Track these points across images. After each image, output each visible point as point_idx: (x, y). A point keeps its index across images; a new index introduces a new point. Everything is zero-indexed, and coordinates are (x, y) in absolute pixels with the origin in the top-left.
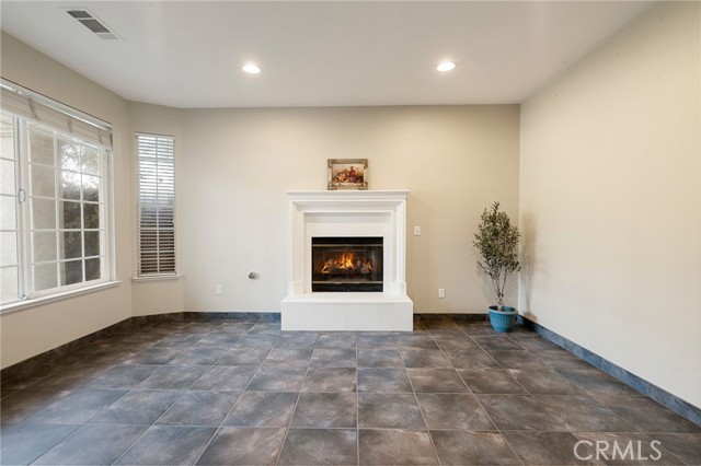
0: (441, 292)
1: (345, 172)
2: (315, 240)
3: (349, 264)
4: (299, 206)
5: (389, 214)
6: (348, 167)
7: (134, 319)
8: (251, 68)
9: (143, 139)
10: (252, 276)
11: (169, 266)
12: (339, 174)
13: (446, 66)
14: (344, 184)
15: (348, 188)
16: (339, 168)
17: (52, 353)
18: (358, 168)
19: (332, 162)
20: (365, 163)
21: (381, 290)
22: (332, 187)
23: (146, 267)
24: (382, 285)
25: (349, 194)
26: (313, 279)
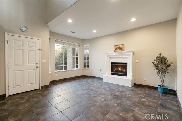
0: (145, 79)
1: (118, 47)
2: (112, 63)
3: (120, 69)
4: (108, 56)
5: (128, 57)
6: (119, 46)
7: (83, 76)
8: (95, 31)
9: (85, 45)
10: (100, 70)
11: (88, 67)
12: (117, 48)
13: (133, 20)
14: (118, 50)
15: (119, 51)
16: (117, 47)
17: (71, 78)
18: (121, 46)
19: (116, 46)
20: (123, 45)
21: (127, 76)
22: (115, 51)
23: (85, 67)
24: (127, 75)
25: (119, 52)
26: (111, 72)
